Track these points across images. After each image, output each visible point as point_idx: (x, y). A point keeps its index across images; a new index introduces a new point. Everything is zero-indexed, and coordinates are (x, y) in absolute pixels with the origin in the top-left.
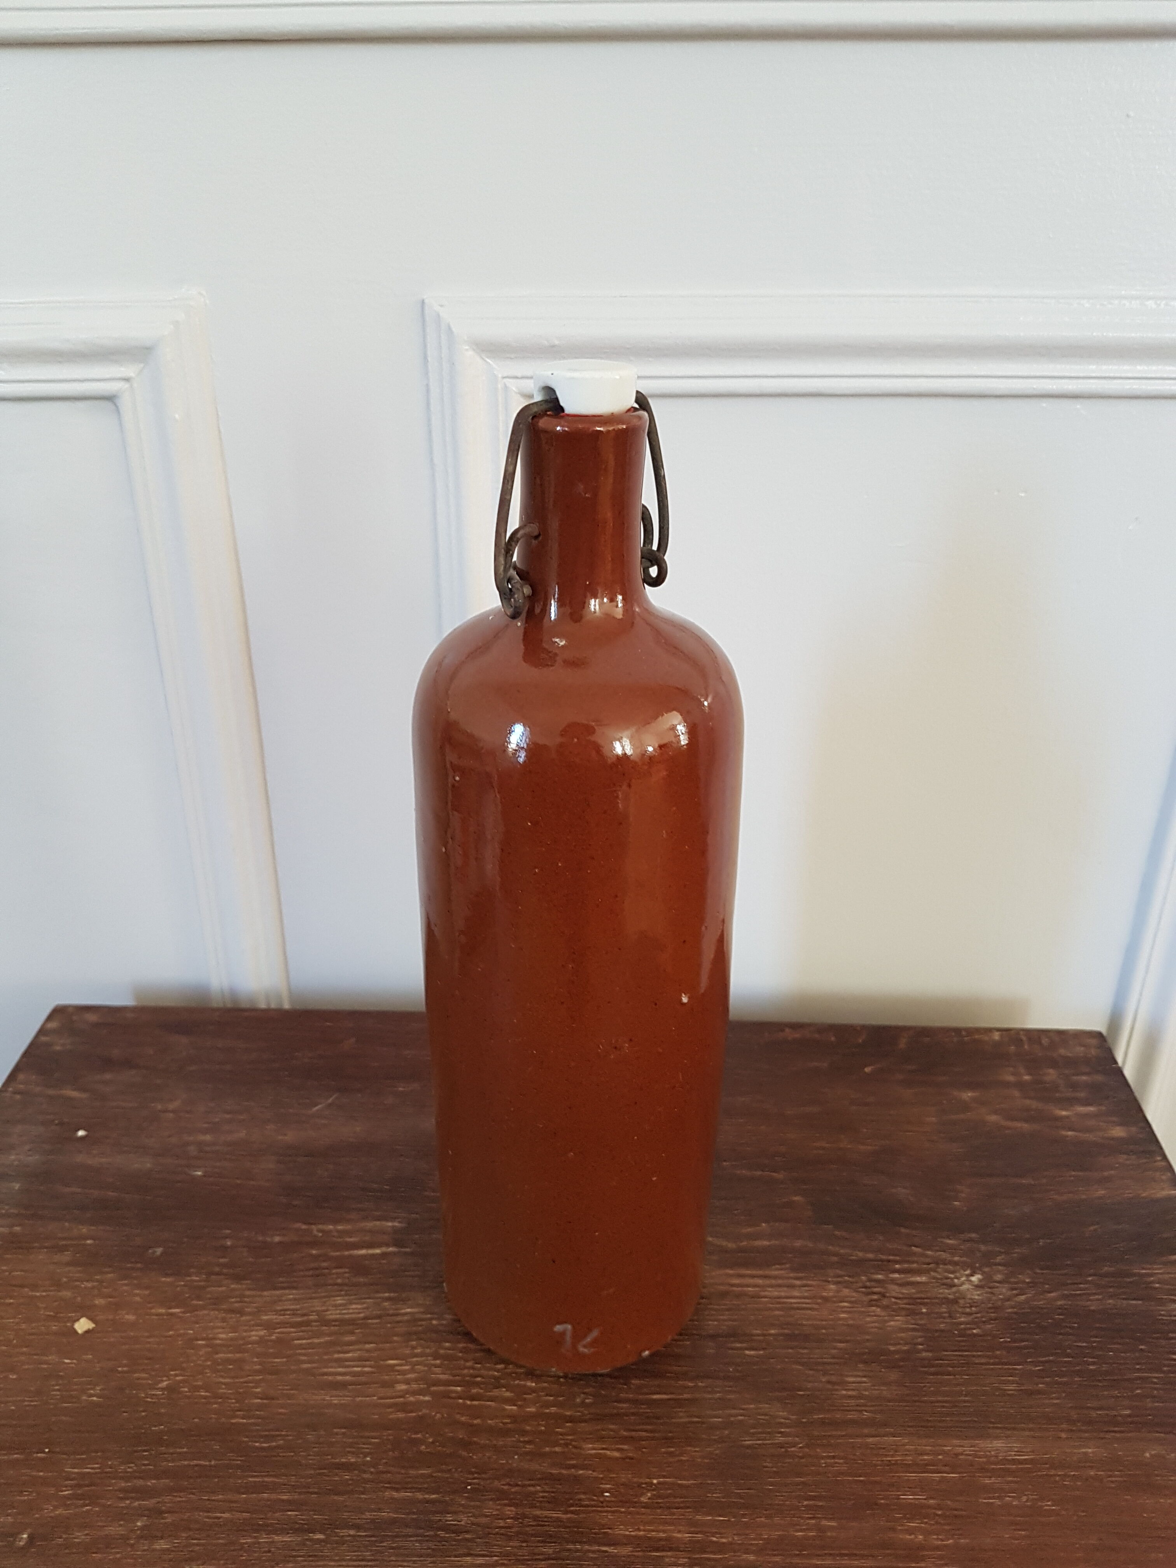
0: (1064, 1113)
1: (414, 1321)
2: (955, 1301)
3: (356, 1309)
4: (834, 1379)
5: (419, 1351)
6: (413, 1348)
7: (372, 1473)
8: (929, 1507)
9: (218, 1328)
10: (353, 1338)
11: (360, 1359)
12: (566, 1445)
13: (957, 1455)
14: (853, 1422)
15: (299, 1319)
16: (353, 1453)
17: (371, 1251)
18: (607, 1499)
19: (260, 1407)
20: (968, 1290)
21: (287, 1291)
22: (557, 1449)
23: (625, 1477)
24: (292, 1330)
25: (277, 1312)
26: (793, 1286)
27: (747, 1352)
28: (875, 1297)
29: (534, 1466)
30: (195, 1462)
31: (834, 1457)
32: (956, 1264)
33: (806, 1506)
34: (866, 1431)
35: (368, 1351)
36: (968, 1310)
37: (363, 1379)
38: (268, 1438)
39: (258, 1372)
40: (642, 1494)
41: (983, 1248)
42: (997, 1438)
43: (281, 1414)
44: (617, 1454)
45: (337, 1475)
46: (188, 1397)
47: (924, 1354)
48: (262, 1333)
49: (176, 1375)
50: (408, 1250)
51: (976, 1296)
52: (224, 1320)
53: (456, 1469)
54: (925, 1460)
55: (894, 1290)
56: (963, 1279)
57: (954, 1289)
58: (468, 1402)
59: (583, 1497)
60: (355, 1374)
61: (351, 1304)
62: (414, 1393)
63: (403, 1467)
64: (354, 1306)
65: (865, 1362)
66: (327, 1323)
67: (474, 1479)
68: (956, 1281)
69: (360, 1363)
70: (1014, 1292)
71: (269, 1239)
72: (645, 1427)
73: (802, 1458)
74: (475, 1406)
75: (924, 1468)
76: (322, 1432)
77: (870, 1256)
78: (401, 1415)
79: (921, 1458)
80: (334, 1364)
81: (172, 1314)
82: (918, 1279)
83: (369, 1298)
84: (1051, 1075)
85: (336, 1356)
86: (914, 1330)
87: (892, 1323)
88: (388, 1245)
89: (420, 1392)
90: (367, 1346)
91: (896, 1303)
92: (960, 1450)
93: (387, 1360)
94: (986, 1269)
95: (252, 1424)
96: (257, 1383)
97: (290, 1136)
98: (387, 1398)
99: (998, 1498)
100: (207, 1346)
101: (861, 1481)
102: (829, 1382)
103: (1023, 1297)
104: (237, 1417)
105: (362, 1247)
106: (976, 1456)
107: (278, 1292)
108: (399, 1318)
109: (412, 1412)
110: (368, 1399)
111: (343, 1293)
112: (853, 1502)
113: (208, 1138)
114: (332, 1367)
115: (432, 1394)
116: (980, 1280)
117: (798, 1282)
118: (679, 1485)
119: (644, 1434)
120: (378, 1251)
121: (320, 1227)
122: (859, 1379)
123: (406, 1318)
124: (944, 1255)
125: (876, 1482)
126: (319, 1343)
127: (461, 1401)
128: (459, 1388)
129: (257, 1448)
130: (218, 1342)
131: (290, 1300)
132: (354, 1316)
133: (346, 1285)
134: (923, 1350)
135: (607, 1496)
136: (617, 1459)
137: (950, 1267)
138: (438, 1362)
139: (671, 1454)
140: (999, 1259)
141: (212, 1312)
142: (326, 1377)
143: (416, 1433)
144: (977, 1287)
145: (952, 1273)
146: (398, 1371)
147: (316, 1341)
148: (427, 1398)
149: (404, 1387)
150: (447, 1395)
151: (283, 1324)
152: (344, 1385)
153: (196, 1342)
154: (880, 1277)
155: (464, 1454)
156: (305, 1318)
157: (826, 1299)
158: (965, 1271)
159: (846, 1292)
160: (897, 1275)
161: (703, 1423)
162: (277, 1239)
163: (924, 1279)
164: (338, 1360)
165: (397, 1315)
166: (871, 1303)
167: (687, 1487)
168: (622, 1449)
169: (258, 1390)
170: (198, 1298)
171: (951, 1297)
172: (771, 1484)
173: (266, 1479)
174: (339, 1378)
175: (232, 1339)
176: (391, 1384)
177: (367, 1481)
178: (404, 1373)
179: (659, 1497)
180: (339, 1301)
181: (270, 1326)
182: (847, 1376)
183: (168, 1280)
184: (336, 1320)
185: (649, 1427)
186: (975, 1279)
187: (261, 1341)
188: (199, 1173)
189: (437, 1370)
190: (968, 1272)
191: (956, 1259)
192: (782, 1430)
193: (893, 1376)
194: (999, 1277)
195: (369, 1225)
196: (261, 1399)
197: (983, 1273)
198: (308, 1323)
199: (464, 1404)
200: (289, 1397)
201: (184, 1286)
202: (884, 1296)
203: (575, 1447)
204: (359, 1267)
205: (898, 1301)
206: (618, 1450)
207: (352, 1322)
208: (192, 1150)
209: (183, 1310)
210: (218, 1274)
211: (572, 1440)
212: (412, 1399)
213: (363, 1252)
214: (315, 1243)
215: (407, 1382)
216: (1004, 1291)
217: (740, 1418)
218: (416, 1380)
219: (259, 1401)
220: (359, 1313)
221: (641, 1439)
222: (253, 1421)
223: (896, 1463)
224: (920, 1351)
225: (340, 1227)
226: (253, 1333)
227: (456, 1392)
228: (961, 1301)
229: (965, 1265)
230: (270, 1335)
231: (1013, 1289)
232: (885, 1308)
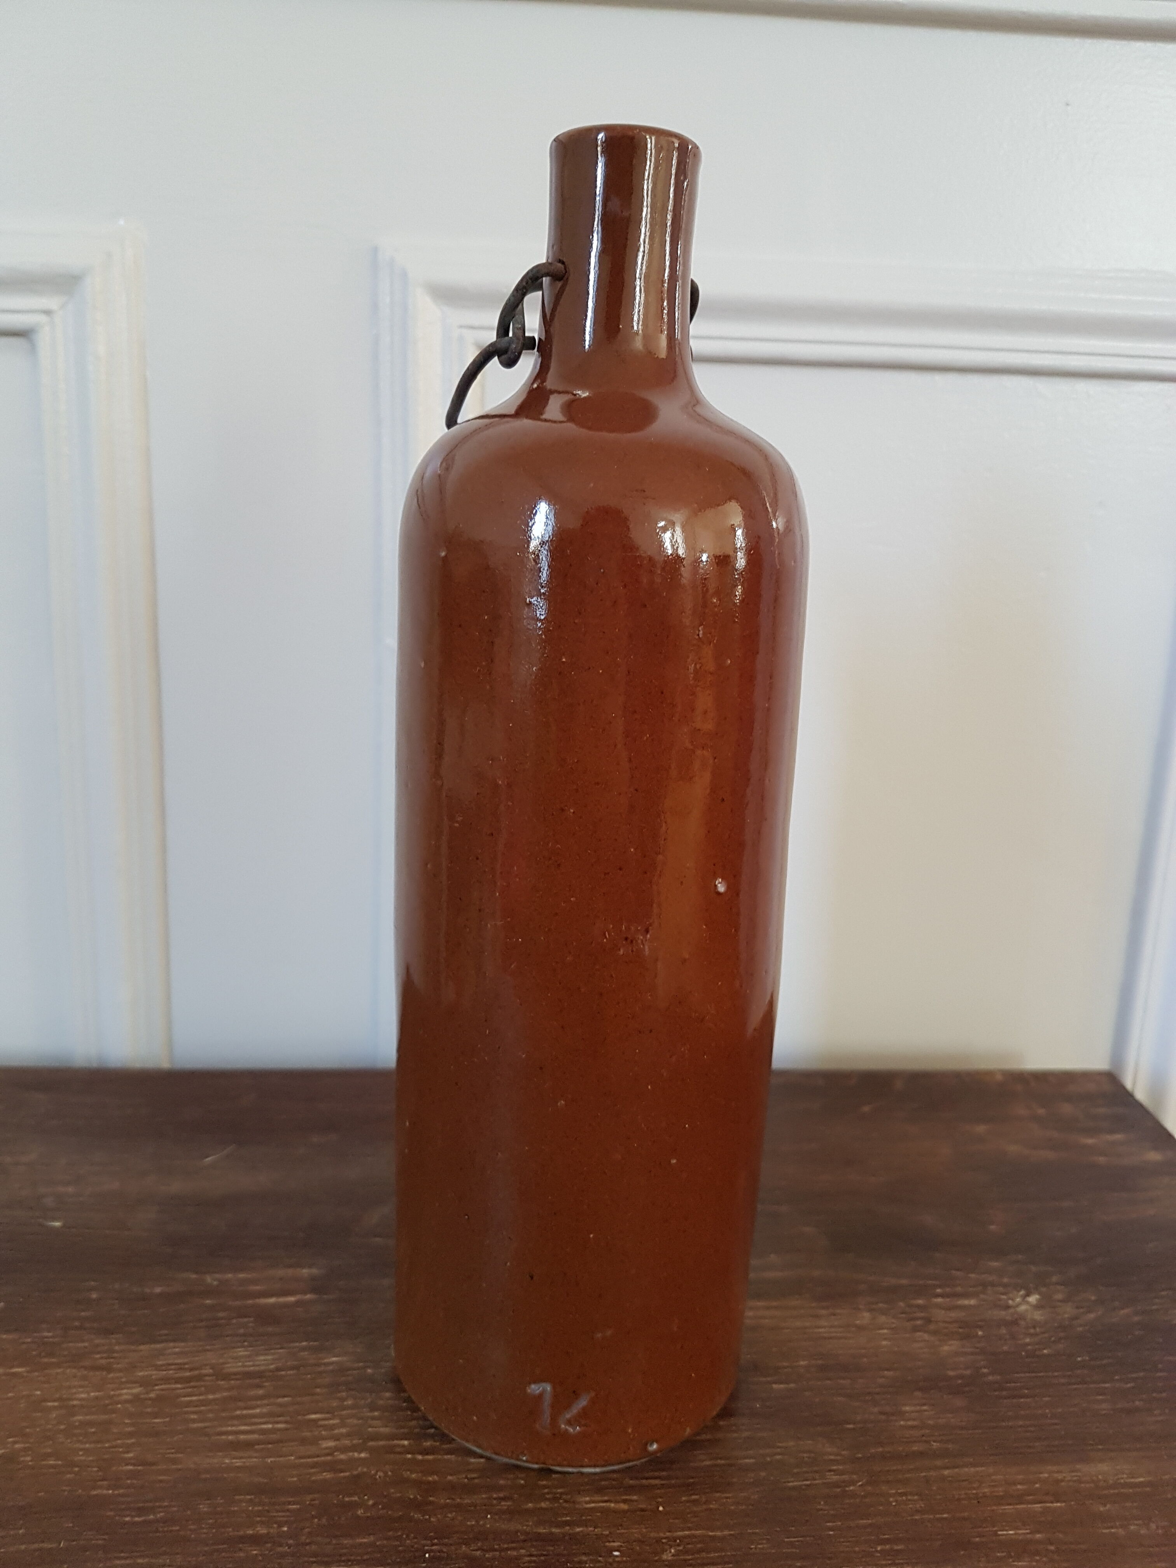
0: (1090, 1141)
1: (342, 1370)
2: (1015, 1322)
3: (264, 1361)
4: (888, 1409)
5: (350, 1402)
6: (343, 1399)
7: (290, 1546)
8: (1039, 1542)
9: (75, 1387)
10: (261, 1392)
11: (271, 1414)
12: (555, 1499)
13: (1058, 1481)
14: (922, 1454)
15: (188, 1374)
16: (262, 1522)
17: (282, 1300)
18: (617, 1559)
19: (133, 1475)
20: (1026, 1311)
21: (172, 1344)
22: (543, 1505)
23: (636, 1532)
24: (179, 1386)
25: (158, 1368)
26: (817, 1316)
27: (774, 1386)
28: (919, 1322)
29: (514, 1526)
30: (36, 1546)
31: (905, 1494)
32: (1005, 1286)
33: (881, 1552)
34: (939, 1463)
35: (280, 1405)
36: (1032, 1331)
37: (274, 1437)
38: (141, 1511)
39: (130, 1435)
40: (664, 1551)
41: (1033, 1268)
42: (1102, 1461)
43: (161, 1481)
44: (624, 1507)
45: (241, 1550)
46: (33, 1468)
47: (990, 1378)
48: (136, 1391)
49: (15, 1443)
50: (331, 1297)
51: (1038, 1316)
52: (84, 1378)
53: (408, 1536)
54: (1018, 1490)
55: (940, 1314)
56: (1018, 1300)
57: (1011, 1310)
58: (420, 1457)
59: (584, 1558)
60: (264, 1432)
61: (257, 1355)
62: (344, 1450)
63: (336, 1537)
64: (262, 1358)
65: (920, 1389)
66: (227, 1377)
67: (433, 1545)
68: (1010, 1302)
69: (271, 1419)
70: (1082, 1310)
71: (147, 1290)
72: (657, 1474)
73: (865, 1497)
74: (428, 1461)
75: (1020, 1498)
76: (220, 1501)
77: (904, 1282)
78: (327, 1475)
79: (1014, 1488)
80: (236, 1422)
81: (14, 1374)
82: (966, 1302)
83: (281, 1348)
84: (1067, 1109)
85: (238, 1412)
86: (972, 1354)
87: (946, 1348)
88: (305, 1293)
89: (354, 1448)
90: (280, 1400)
91: (946, 1328)
92: (1060, 1476)
93: (309, 1414)
94: (1044, 1289)
95: (119, 1495)
96: (128, 1448)
97: (176, 1186)
98: (309, 1457)
99: (1121, 1526)
100: (60, 1407)
101: (946, 1519)
102: (881, 1413)
103: (1092, 1316)
104: (101, 1487)
105: (272, 1296)
106: (1080, 1482)
107: (158, 1346)
108: (322, 1368)
109: (342, 1471)
110: (281, 1459)
111: (246, 1344)
112: (940, 1542)
113: (70, 1189)
114: (232, 1426)
115: (371, 1450)
116: (1038, 1301)
117: (824, 1312)
118: (710, 1536)
119: (657, 1482)
120: (292, 1299)
121: (217, 1276)
122: (918, 1408)
123: (331, 1368)
124: (991, 1278)
125: (964, 1519)
126: (214, 1400)
127: (409, 1456)
128: (406, 1443)
129: (126, 1523)
130: (75, 1402)
131: (175, 1353)
132: (262, 1368)
133: (251, 1335)
134: (989, 1374)
135: (617, 1556)
136: (625, 1512)
137: (1001, 1289)
138: (376, 1414)
139: (694, 1502)
140: (1054, 1279)
141: (68, 1371)
142: (223, 1437)
143: (351, 1495)
144: (1038, 1307)
145: (1003, 1294)
146: (321, 1426)
147: (211, 1397)
148: (363, 1455)
149: (331, 1444)
150: (391, 1450)
151: (166, 1380)
152: (249, 1445)
153: (44, 1404)
154: (920, 1302)
155: (417, 1516)
156: (196, 1372)
157: (860, 1328)
158: (1019, 1291)
159: (883, 1319)
160: (940, 1300)
161: (731, 1465)
162: (158, 1290)
163: (972, 1302)
164: (238, 1417)
165: (319, 1365)
166: (915, 1329)
167: (722, 1539)
168: (631, 1501)
169: (131, 1455)
170: (51, 1355)
171: (1009, 1318)
172: (831, 1529)
173: (140, 1561)
174: (242, 1437)
175: (97, 1398)
176: (315, 1441)
177: (283, 1555)
178: (332, 1427)
179: (687, 1552)
180: (241, 1352)
181: (145, 1383)
182: (905, 1405)
183: (10, 1337)
184: (235, 1374)
185: (664, 1473)
186: (1033, 1299)
187: (136, 1399)
188: (57, 1224)
189: (375, 1423)
190: (1022, 1292)
191: (1006, 1280)
192: (835, 1468)
193: (959, 1402)
194: (1059, 1296)
195: (280, 1272)
196: (134, 1465)
197: (1039, 1294)
198: (199, 1378)
199: (414, 1461)
200: (174, 1461)
201: (32, 1342)
202: (928, 1321)
203: (566, 1501)
204: (266, 1316)
205: (947, 1325)
206: (625, 1501)
207: (260, 1375)
208: (49, 1202)
209: (28, 1369)
210: (76, 1328)
211: (561, 1494)
212: (343, 1457)
213: (272, 1300)
214: (209, 1292)
215: (337, 1438)
216: (1068, 1310)
217: (778, 1457)
218: (348, 1435)
219: (131, 1467)
220: (268, 1365)
221: (654, 1487)
222: (121, 1491)
223: (985, 1496)
224: (985, 1375)
225: (241, 1276)
226: (125, 1391)
227: (404, 1446)
228: (1022, 1323)
229: (1018, 1288)
230: (147, 1393)
231: (1077, 1308)
232: (935, 1333)
